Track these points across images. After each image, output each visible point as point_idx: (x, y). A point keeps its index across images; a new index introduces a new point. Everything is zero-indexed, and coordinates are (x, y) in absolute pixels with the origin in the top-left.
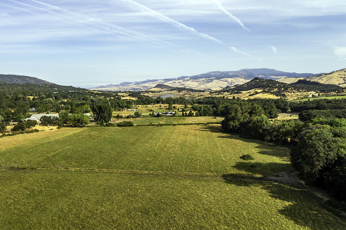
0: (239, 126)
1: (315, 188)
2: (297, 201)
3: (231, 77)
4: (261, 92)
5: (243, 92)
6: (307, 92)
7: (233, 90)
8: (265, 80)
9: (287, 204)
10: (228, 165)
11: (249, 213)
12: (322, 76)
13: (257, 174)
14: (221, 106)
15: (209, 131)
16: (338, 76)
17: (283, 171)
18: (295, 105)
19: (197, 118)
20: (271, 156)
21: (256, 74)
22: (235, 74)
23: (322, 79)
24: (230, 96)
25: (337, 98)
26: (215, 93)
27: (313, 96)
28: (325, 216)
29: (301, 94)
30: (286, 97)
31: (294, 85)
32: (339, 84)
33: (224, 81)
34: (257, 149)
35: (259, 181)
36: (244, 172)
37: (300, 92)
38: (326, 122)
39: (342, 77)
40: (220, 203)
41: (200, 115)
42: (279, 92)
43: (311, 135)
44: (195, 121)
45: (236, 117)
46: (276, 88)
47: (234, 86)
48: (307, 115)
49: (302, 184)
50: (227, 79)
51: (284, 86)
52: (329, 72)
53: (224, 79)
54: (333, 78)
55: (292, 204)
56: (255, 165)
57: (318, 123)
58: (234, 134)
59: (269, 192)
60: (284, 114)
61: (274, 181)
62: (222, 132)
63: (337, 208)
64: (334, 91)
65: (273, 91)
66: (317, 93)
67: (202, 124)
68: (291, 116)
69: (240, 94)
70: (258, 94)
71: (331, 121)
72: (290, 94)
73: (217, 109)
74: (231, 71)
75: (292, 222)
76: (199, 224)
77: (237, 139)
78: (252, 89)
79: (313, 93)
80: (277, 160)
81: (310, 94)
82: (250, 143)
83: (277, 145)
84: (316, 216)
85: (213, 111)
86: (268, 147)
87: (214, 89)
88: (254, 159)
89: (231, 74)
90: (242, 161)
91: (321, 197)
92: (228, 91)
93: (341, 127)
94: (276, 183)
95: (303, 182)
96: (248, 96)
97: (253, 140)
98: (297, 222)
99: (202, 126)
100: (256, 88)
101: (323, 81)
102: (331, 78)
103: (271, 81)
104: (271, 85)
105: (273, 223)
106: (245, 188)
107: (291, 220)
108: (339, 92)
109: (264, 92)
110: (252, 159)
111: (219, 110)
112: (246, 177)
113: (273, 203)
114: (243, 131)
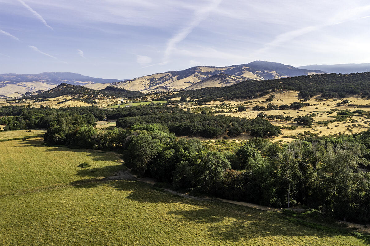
0: (65, 138)
1: (145, 178)
2: (136, 189)
3: (31, 81)
4: (71, 99)
5: (50, 99)
6: (115, 99)
7: (36, 97)
8: (72, 86)
9: (130, 192)
10: (70, 174)
11: (106, 204)
12: (127, 83)
13: (100, 177)
14: (34, 117)
15: (31, 145)
16: (140, 82)
17: (118, 171)
18: (110, 113)
19: (7, 132)
20: (105, 161)
21: (61, 79)
22: (36, 77)
23: (126, 85)
24: (34, 104)
25: (142, 104)
26: (14, 101)
27: (122, 103)
28: (155, 193)
29: (111, 101)
30: (97, 104)
31: (103, 92)
32: (141, 90)
33: (22, 86)
34: (89, 157)
35: (104, 181)
36: (87, 178)
37: (110, 98)
38: (143, 128)
39: (143, 84)
40: (80, 204)
41: (10, 130)
42: (89, 99)
43: (137, 140)
44: (7, 137)
45: (61, 129)
46: (86, 95)
47: (36, 92)
48: (123, 122)
49: (135, 177)
50: (25, 83)
51: (93, 92)
52: (132, 79)
53: (21, 83)
54: (136, 84)
55: (133, 191)
56: (95, 170)
57: (137, 129)
58: (60, 146)
59: (114, 187)
60: (101, 121)
61: (114, 179)
62: (47, 145)
63: (161, 187)
64: (139, 97)
65: (83, 98)
66: (125, 99)
67: (19, 139)
68: (108, 124)
69: (46, 102)
70: (68, 102)
71: (146, 127)
72: (100, 101)
73: (29, 121)
74: (30, 74)
75: (137, 202)
76: (71, 220)
77: (66, 150)
78: (60, 96)
79: (121, 99)
80: (110, 163)
81: (119, 100)
82: (81, 153)
83: (105, 151)
84: (150, 195)
85: (26, 123)
86: (99, 154)
87: (10, 95)
88: (91, 166)
89: (30, 78)
90: (81, 169)
91: (150, 183)
92: (31, 99)
93: (154, 131)
94: (117, 181)
95: (135, 176)
96: (56, 103)
97: (83, 149)
98: (139, 201)
99: (20, 141)
100: (65, 95)
101: (128, 87)
102: (134, 85)
103: (79, 87)
104: (80, 92)
105: (124, 205)
106: (95, 189)
107: (135, 201)
108: (143, 98)
109: (74, 99)
110: (89, 166)
111: (33, 122)
112: (91, 180)
113: (120, 194)
114: (71, 142)
